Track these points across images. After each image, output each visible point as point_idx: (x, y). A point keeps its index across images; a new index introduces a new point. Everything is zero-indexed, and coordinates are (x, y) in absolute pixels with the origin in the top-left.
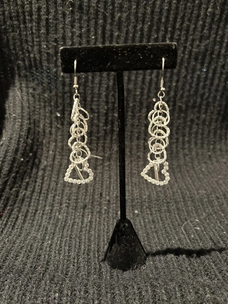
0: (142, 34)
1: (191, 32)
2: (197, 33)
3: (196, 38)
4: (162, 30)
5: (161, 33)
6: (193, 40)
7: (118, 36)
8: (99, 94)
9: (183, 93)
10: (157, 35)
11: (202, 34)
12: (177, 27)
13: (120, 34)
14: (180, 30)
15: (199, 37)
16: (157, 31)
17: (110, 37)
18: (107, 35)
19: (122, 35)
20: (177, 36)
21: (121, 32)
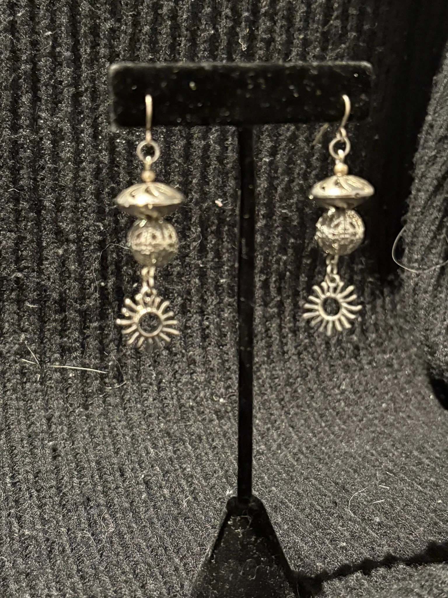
0: (175, 27)
1: (298, 23)
2: (315, 26)
3: (313, 38)
4: (227, 17)
5: (224, 24)
6: (306, 43)
7: (112, 30)
8: (78, 191)
9: (291, 181)
10: (214, 28)
11: (326, 29)
12: (263, 10)
13: (118, 25)
14: (271, 16)
15: (318, 35)
16: (214, 19)
17: (91, 33)
18: (83, 30)
19: (123, 27)
20: (264, 32)
21: (119, 20)
